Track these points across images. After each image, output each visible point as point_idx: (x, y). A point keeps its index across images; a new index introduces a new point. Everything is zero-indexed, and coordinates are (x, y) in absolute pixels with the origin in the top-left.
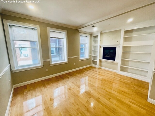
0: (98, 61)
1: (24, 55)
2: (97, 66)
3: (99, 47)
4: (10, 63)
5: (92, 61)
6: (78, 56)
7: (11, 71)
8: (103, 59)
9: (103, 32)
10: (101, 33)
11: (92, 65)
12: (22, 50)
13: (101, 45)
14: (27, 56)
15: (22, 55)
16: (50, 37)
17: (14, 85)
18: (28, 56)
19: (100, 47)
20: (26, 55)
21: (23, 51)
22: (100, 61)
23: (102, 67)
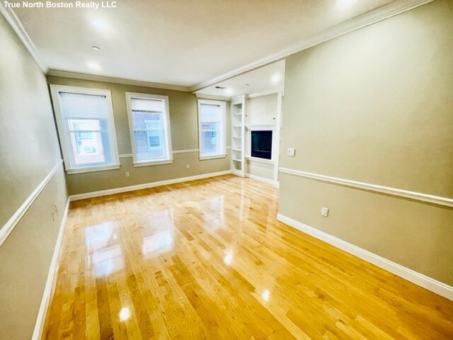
0: (243, 161)
1: (86, 149)
2: (241, 173)
3: (243, 129)
4: (63, 158)
5: (234, 161)
6: (197, 150)
7: (65, 172)
8: (252, 156)
9: (251, 96)
10: (248, 99)
11: (234, 170)
12: (80, 136)
13: (247, 126)
14: (92, 151)
15: (82, 148)
16: (133, 111)
17: (71, 196)
18: (94, 151)
19: (246, 129)
20: (89, 149)
21: (82, 140)
22: (248, 162)
23: (251, 176)
